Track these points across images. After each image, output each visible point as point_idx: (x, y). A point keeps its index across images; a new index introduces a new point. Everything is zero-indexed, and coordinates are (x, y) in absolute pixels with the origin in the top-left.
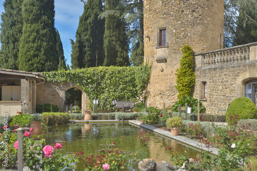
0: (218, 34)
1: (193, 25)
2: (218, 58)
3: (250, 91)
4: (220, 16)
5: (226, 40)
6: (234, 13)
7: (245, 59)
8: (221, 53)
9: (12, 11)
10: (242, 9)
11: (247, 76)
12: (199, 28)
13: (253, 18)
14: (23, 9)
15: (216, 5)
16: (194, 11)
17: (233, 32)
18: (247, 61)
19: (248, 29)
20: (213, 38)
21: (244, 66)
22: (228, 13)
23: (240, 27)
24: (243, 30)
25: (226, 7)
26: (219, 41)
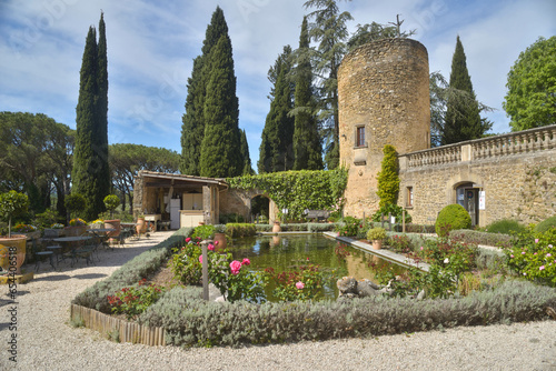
0: (424, 132)
1: (396, 122)
2: (425, 159)
3: (462, 197)
4: (427, 111)
5: (434, 139)
6: (441, 108)
7: (456, 160)
8: (429, 153)
9: (193, 112)
10: (450, 104)
11: (459, 179)
12: (403, 125)
13: (463, 113)
14: (206, 108)
15: (421, 99)
16: (396, 106)
17: (441, 130)
18: (459, 162)
19: (458, 126)
20: (419, 137)
21: (455, 168)
22: (435, 109)
23: (449, 123)
24: (452, 127)
25: (432, 101)
26: (426, 140)
